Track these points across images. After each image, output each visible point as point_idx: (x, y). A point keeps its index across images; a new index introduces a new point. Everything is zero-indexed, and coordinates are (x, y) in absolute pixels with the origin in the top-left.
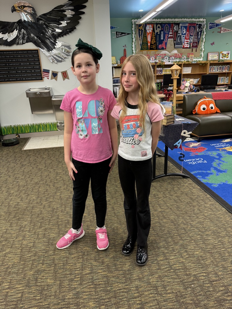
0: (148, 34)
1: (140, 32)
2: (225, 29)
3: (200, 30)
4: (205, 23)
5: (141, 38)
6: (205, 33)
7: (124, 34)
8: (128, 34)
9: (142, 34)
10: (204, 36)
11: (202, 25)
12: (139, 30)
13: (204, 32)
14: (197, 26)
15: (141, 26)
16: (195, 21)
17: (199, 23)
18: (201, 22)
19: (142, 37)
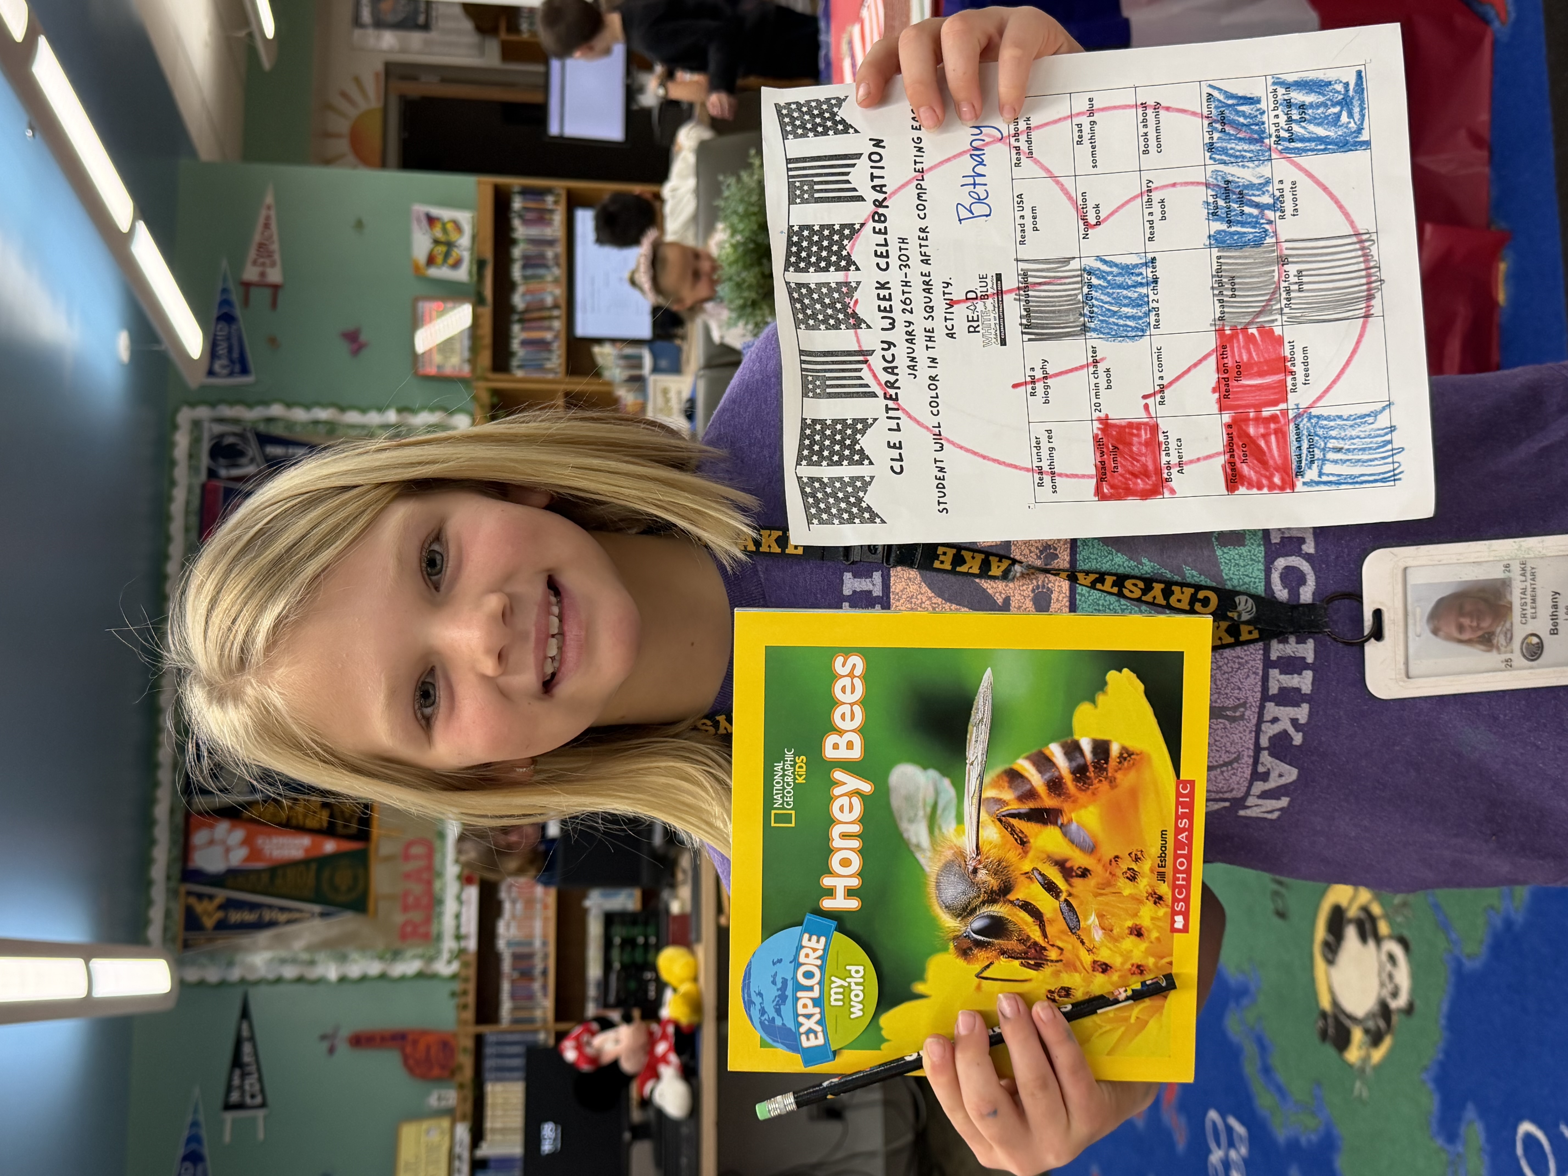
0: (255, 854)
1: (235, 917)
2: (252, 253)
3: (253, 450)
4: (203, 412)
5: (282, 909)
6: (276, 410)
7: (247, 1048)
8: (245, 1014)
9: (253, 907)
10: (300, 415)
11: (222, 436)
12: (222, 926)
13: (270, 420)
14: (223, 472)
15: (200, 907)
16: (190, 490)
17: (205, 460)
18: (195, 441)
19: (270, 907)
